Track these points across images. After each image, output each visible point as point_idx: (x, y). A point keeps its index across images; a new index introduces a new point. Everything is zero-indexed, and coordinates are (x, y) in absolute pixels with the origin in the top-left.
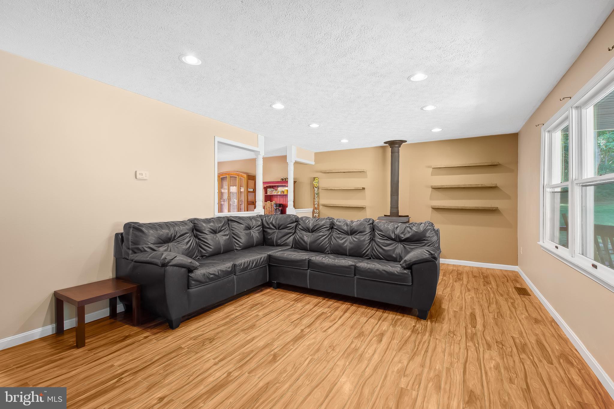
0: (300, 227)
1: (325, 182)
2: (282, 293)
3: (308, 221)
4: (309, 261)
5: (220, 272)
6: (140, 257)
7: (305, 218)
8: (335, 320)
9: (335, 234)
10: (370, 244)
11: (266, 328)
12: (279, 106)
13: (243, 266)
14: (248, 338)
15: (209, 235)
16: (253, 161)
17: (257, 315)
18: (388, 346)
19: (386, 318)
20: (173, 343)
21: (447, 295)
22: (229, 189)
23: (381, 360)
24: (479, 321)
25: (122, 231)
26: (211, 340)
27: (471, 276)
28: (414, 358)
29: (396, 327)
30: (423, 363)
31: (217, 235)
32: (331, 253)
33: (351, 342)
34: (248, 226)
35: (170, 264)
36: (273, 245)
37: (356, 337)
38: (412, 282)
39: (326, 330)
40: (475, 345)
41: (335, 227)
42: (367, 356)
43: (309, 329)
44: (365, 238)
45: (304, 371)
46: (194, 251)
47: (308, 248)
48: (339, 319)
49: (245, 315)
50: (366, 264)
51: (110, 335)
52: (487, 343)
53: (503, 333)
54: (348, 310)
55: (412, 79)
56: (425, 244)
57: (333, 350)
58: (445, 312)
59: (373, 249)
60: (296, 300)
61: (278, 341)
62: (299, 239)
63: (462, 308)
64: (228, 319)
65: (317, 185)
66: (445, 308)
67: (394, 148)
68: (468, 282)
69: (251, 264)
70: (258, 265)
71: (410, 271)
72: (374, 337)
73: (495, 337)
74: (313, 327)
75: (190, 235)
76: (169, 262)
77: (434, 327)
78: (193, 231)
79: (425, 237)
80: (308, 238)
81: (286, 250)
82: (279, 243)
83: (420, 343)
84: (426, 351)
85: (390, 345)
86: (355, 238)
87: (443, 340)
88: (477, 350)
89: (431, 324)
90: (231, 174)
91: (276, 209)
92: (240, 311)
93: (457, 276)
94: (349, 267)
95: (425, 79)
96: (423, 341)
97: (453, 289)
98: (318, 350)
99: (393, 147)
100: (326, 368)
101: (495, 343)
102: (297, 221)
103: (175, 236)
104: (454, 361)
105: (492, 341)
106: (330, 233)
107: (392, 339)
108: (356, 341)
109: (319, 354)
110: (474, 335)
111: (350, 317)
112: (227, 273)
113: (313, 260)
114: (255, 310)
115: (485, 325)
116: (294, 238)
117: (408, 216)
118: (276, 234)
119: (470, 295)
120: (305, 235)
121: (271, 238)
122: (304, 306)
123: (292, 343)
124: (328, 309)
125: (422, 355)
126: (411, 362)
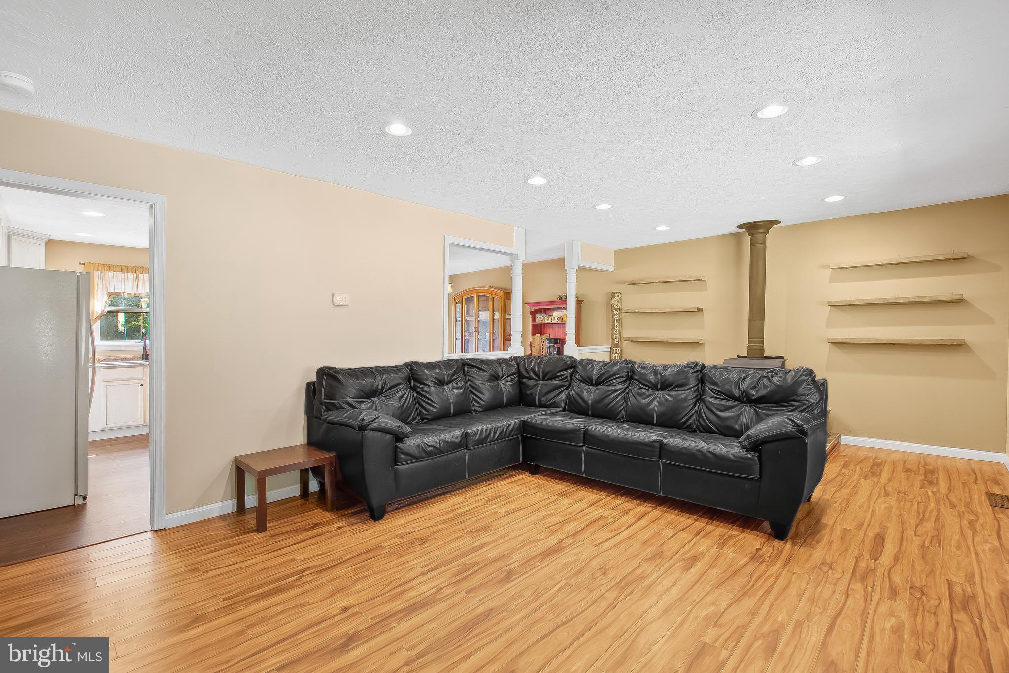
0: (577, 377)
1: (632, 300)
2: (541, 482)
3: (590, 366)
4: (586, 432)
5: (442, 444)
6: (334, 416)
7: (586, 362)
8: (619, 529)
9: (634, 389)
10: (695, 406)
11: (506, 532)
12: (538, 181)
13: (480, 436)
14: (477, 544)
15: (433, 388)
16: (508, 271)
17: (496, 513)
18: (700, 578)
19: (710, 533)
20: (371, 540)
21: (841, 500)
22: (477, 316)
23: (682, 597)
24: (890, 549)
25: (313, 379)
26: (423, 541)
27: (899, 468)
28: (741, 600)
29: (724, 549)
30: (756, 609)
31: (446, 387)
32: (627, 421)
33: (637, 565)
34: (494, 373)
35: (370, 427)
36: (535, 406)
37: (647, 559)
38: (761, 474)
39: (600, 544)
40: (865, 589)
41: (636, 377)
42: (659, 589)
43: (573, 540)
44: (687, 396)
45: (549, 600)
46: (410, 411)
47: (590, 411)
48: (626, 528)
49: (478, 510)
50: (681, 441)
51: (297, 520)
52: (891, 587)
53: (932, 572)
54: (645, 515)
55: (759, 115)
56: (794, 407)
57: (604, 574)
58: (826, 530)
59: (700, 415)
60: (562, 494)
61: (520, 553)
62: (575, 397)
63: (862, 524)
64: (452, 515)
65: (617, 305)
66: (827, 523)
67: (756, 235)
68: (889, 480)
69: (492, 434)
70: (503, 436)
71: (756, 454)
72: (679, 561)
73: (912, 579)
74: (580, 537)
75: (405, 386)
76: (367, 425)
77: (796, 555)
78: (409, 381)
79: (795, 394)
80: (590, 394)
81: (553, 413)
82: (543, 403)
83: (760, 577)
84: (768, 592)
85: (704, 577)
86: (669, 395)
87: (805, 576)
88: (867, 598)
89: (792, 548)
90: (481, 291)
91: (549, 347)
92: (471, 504)
93: (871, 469)
94: (651, 444)
95: (783, 113)
96: (767, 575)
97: (855, 490)
98: (579, 572)
99: (754, 234)
100: (586, 600)
101: (909, 589)
102: (573, 365)
103: (383, 388)
104: (815, 611)
105: (903, 585)
106: (628, 387)
107: (712, 566)
108: (646, 565)
109: (580, 579)
110: (869, 571)
111: (645, 527)
112: (453, 446)
113: (591, 431)
114: (496, 504)
115: (898, 557)
116: (568, 395)
117: (782, 358)
118: (540, 387)
119: (886, 503)
120: (586, 389)
121: (531, 394)
122: (572, 505)
123: (540, 558)
124: (612, 512)
125: (758, 597)
126: (733, 606)
